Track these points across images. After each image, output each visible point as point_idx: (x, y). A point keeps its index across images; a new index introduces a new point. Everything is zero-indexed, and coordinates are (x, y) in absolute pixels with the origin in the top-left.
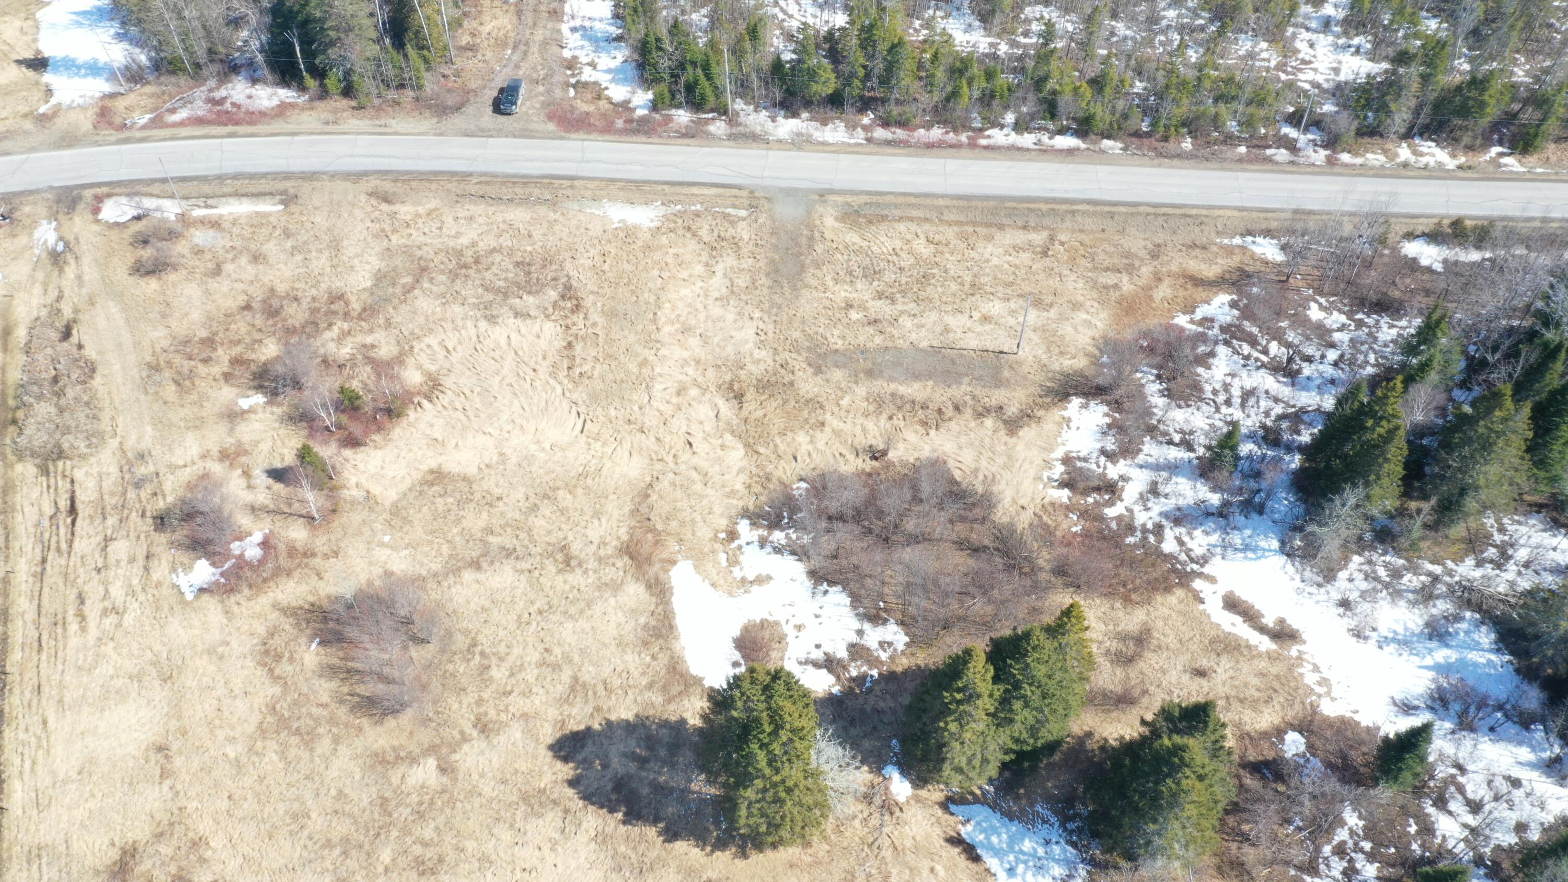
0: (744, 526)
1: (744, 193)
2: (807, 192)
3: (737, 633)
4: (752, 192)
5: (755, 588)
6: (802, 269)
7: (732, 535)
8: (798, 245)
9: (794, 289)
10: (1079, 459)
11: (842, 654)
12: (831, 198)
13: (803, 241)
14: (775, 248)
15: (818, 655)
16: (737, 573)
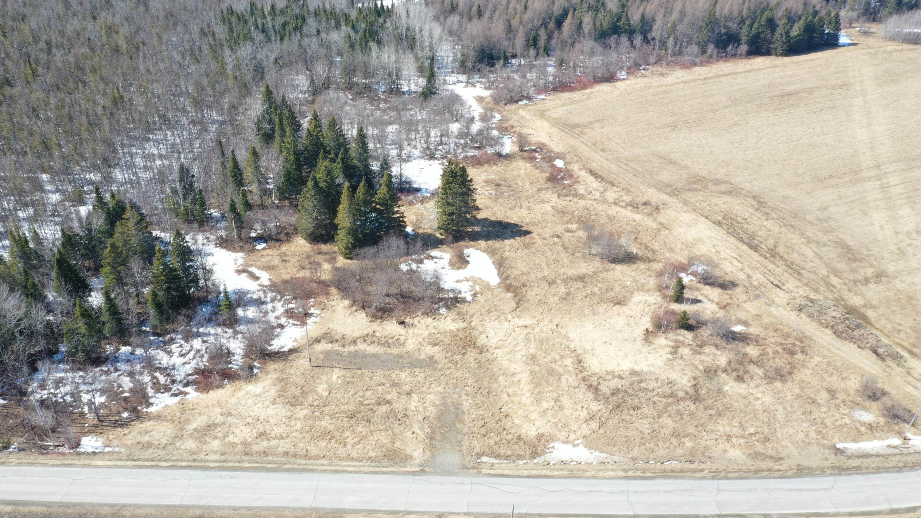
0: (469, 298)
1: (485, 471)
2: (435, 473)
3: (469, 265)
4: (479, 472)
5: (462, 278)
6: (439, 418)
7: (474, 295)
8: (441, 434)
9: (445, 404)
10: (297, 325)
11: (425, 261)
12: (417, 469)
13: (438, 437)
14: (458, 431)
15: (435, 260)
16: (471, 283)
